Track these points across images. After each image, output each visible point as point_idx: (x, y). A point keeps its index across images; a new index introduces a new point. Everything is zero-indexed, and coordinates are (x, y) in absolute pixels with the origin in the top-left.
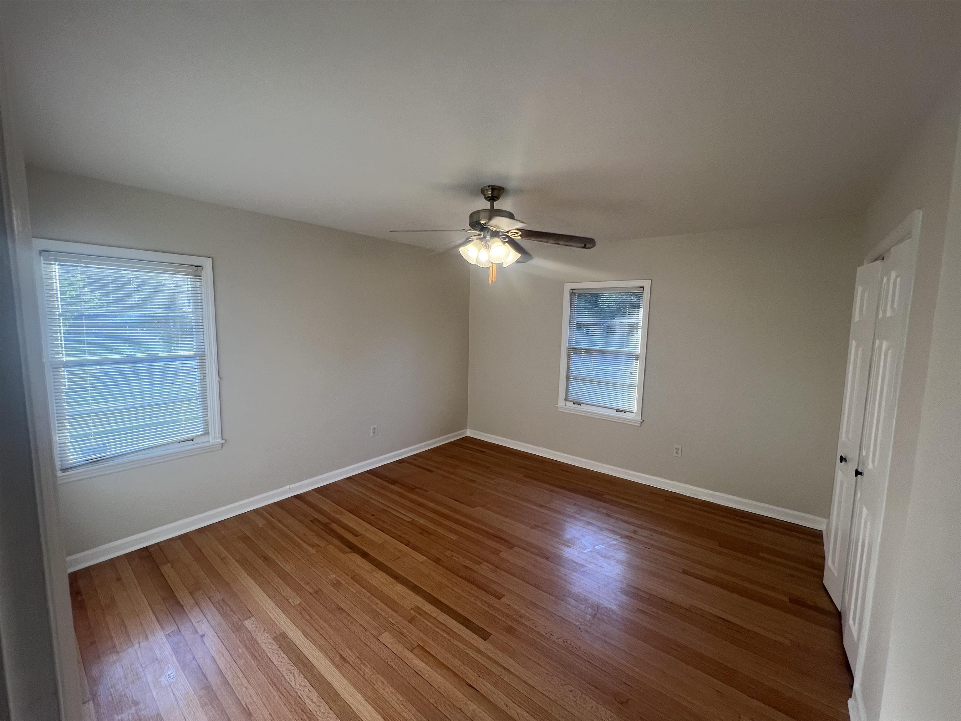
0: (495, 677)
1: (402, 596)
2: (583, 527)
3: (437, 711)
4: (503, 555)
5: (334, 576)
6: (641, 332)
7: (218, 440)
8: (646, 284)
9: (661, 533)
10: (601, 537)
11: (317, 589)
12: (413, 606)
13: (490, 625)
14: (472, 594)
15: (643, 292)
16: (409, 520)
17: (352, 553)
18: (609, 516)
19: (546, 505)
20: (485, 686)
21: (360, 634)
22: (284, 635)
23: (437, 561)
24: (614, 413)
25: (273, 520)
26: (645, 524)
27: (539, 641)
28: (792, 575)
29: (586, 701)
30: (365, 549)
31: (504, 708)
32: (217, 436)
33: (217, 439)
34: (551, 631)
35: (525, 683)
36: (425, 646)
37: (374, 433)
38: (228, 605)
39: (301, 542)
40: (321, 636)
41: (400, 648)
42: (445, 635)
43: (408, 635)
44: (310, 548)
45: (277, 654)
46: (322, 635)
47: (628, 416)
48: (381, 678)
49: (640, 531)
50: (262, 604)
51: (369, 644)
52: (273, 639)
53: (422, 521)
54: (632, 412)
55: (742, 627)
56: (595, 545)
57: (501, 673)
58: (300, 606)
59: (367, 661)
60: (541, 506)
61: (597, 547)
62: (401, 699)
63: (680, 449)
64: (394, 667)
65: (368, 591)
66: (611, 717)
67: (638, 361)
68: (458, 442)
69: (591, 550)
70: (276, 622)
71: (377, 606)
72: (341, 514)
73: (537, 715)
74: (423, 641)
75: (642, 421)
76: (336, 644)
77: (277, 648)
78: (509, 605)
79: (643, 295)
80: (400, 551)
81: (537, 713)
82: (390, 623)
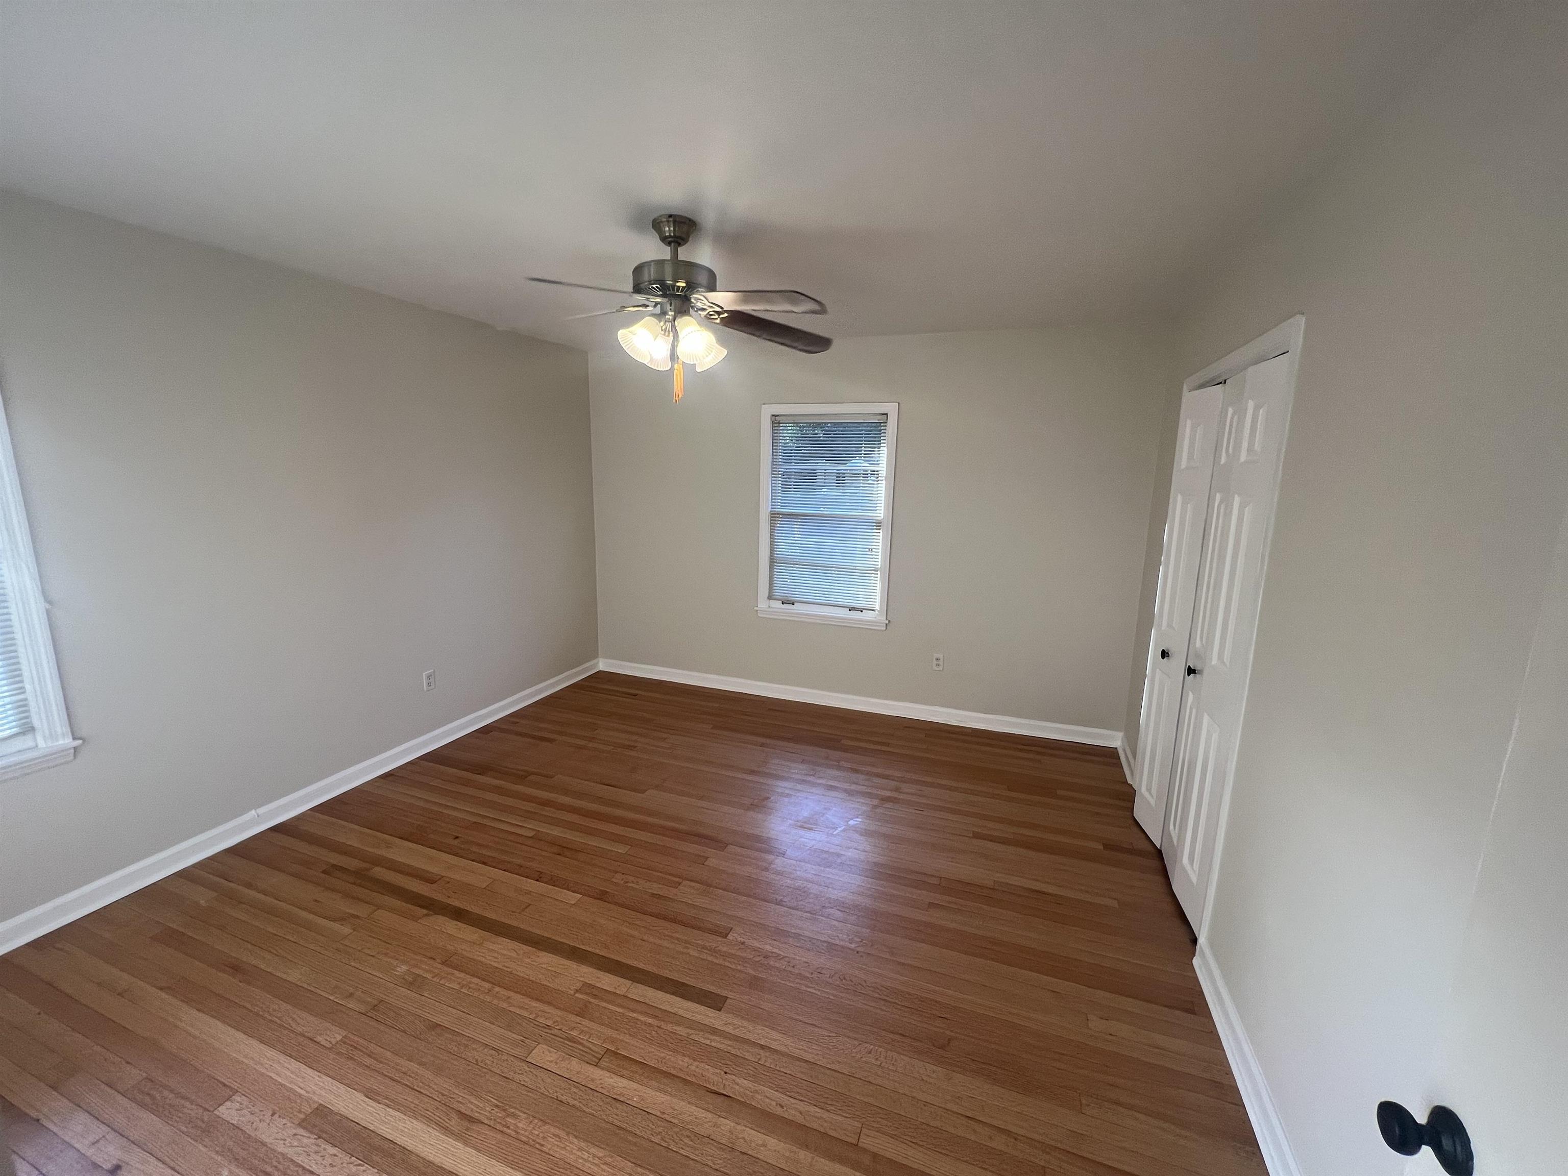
0: (752, 1066)
1: (553, 974)
2: (823, 795)
3: (670, 1154)
4: (712, 862)
5: (404, 968)
6: (884, 486)
7: (61, 742)
8: (891, 408)
9: (932, 785)
10: (853, 806)
11: (376, 1002)
12: (579, 985)
13: (721, 984)
14: (678, 939)
15: (886, 423)
16: (531, 834)
17: (432, 915)
18: (856, 771)
19: (760, 769)
20: (738, 1085)
21: (489, 1063)
22: (322, 1111)
23: (602, 896)
24: (844, 613)
25: (232, 885)
26: (908, 776)
27: (804, 988)
28: (1097, 814)
29: (894, 1060)
30: (457, 903)
31: (779, 1111)
32: (59, 730)
33: (57, 741)
34: (818, 968)
35: (798, 1061)
36: (618, 1049)
37: (429, 684)
38: (165, 1087)
39: (311, 917)
40: (408, 1090)
41: (575, 1064)
42: (650, 1021)
43: (583, 1039)
44: (336, 926)
45: (316, 1152)
46: (410, 1087)
47: (867, 616)
48: (553, 1130)
49: (906, 788)
50: (251, 1063)
51: (511, 1075)
52: (300, 1125)
53: (556, 832)
54: (873, 610)
55: (1061, 896)
56: (848, 820)
57: (759, 1057)
58: (345, 1043)
59: (515, 1108)
60: (753, 772)
61: (851, 822)
62: (601, 1155)
63: (942, 660)
64: (572, 1102)
65: (483, 980)
66: (934, 1072)
67: (881, 531)
68: (583, 683)
69: (843, 828)
70: (299, 1090)
71: (509, 1003)
72: (387, 847)
73: (831, 1105)
74: (613, 1041)
75: (887, 622)
76: (443, 1095)
77: (314, 1141)
78: (743, 943)
79: (886, 426)
80: (529, 893)
81: (829, 1102)
82: (543, 1027)
